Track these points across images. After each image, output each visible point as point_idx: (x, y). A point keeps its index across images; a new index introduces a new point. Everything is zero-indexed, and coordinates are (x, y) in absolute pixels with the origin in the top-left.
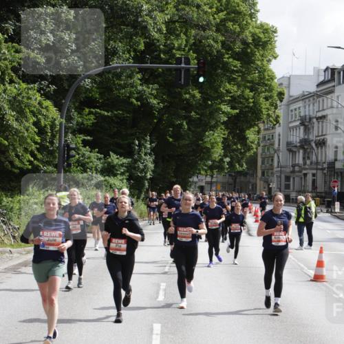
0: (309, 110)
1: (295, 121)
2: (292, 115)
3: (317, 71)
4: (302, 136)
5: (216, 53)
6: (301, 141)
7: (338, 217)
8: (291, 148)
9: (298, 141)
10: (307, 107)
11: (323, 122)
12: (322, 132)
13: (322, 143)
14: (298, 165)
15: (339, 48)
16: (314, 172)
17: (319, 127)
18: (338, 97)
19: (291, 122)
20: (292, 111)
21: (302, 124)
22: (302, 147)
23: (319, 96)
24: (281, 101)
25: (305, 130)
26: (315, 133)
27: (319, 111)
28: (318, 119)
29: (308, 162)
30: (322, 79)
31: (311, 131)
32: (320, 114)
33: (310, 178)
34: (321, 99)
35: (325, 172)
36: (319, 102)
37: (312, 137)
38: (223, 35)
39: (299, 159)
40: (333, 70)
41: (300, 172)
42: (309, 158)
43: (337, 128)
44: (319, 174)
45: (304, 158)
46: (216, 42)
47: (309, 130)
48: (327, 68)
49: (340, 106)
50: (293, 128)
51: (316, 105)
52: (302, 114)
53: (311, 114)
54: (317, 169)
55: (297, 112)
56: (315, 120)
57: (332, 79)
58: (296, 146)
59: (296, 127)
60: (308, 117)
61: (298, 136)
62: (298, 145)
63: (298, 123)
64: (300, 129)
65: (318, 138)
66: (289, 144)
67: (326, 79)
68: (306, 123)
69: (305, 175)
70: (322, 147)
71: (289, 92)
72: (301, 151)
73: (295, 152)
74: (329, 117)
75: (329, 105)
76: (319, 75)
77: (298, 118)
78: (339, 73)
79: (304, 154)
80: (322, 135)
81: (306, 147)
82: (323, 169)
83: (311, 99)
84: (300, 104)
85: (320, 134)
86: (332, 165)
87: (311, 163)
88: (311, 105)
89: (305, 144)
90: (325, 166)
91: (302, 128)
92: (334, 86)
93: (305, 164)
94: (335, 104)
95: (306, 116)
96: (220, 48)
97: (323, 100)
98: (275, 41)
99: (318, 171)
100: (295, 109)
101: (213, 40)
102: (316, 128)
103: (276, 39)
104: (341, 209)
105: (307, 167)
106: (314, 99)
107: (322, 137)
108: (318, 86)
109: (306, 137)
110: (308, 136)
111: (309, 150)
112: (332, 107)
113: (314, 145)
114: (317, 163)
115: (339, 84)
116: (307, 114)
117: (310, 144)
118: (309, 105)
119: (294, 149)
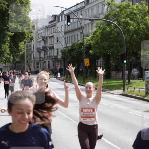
0: (46, 34)
1: (40, 38)
2: (39, 36)
3: (49, 17)
4: (43, 45)
5: (4, 10)
6: (43, 47)
7: (59, 79)
8: (39, 50)
9: (42, 47)
10: (45, 32)
11: (52, 39)
12: (52, 43)
13: (52, 48)
14: (42, 58)
15: (57, 6)
16: (49, 60)
17: (50, 41)
18: (58, 28)
19: (38, 39)
20: (38, 34)
21: (43, 40)
22: (43, 50)
23: (50, 28)
24: (34, 30)
25: (44, 42)
26: (49, 43)
27: (50, 34)
28: (50, 37)
29: (46, 56)
30: (51, 20)
31: (47, 42)
32: (50, 35)
33: (47, 63)
34: (51, 29)
35: (54, 60)
36: (50, 30)
37: (48, 45)
38: (7, 2)
39: (42, 55)
40: (55, 16)
41: (43, 60)
42: (46, 54)
43: (58, 41)
44: (51, 61)
45: (44, 55)
46: (4, 5)
47: (46, 42)
48: (53, 15)
49: (59, 32)
50: (39, 41)
51: (49, 31)
52: (43, 36)
53: (47, 35)
54: (50, 59)
55: (41, 35)
56: (48, 38)
57: (55, 20)
58: (41, 49)
59: (40, 41)
60: (45, 37)
61: (41, 45)
62: (42, 49)
63: (41, 39)
64: (42, 42)
65: (50, 46)
66: (38, 48)
67: (53, 20)
68: (45, 39)
69: (45, 62)
70: (52, 49)
71: (37, 26)
72: (43, 51)
73: (41, 52)
74: (54, 36)
75: (54, 31)
76: (49, 19)
77: (41, 37)
78: (58, 17)
79: (44, 53)
80: (52, 44)
81: (45, 50)
82: (52, 59)
83: (47, 29)
84: (42, 31)
85: (51, 44)
86: (56, 57)
87: (47, 57)
88: (47, 32)
89: (44, 48)
90: (53, 57)
91: (43, 41)
92: (56, 23)
93: (45, 57)
94: (57, 31)
95: (44, 36)
96: (6, 7)
97: (52, 29)
98: (30, 3)
99: (50, 60)
100: (40, 34)
101: (3, 4)
102: (49, 41)
103: (30, 2)
104: (60, 76)
105: (46, 58)
106: (48, 29)
107: (52, 45)
108: (49, 23)
109: (45, 45)
110: (46, 45)
111: (46, 51)
112: (55, 32)
113: (48, 49)
114: (50, 56)
115: (58, 22)
116: (45, 35)
117: (47, 48)
118: (46, 32)
119: (40, 51)
